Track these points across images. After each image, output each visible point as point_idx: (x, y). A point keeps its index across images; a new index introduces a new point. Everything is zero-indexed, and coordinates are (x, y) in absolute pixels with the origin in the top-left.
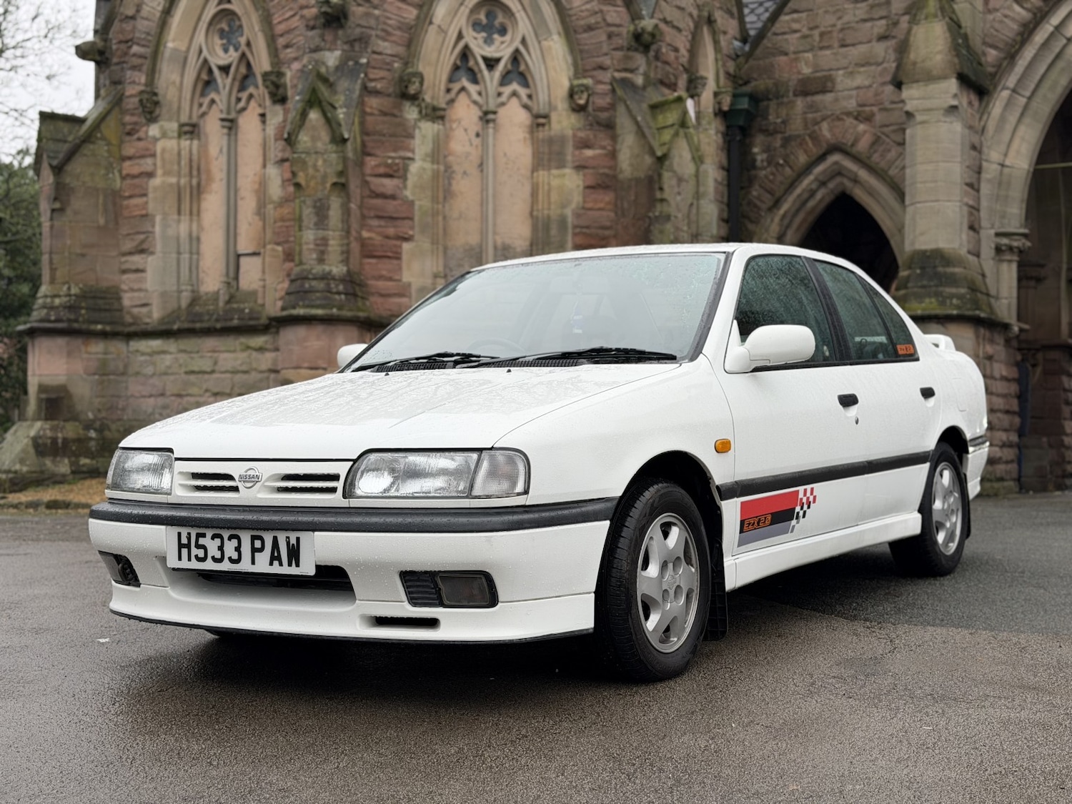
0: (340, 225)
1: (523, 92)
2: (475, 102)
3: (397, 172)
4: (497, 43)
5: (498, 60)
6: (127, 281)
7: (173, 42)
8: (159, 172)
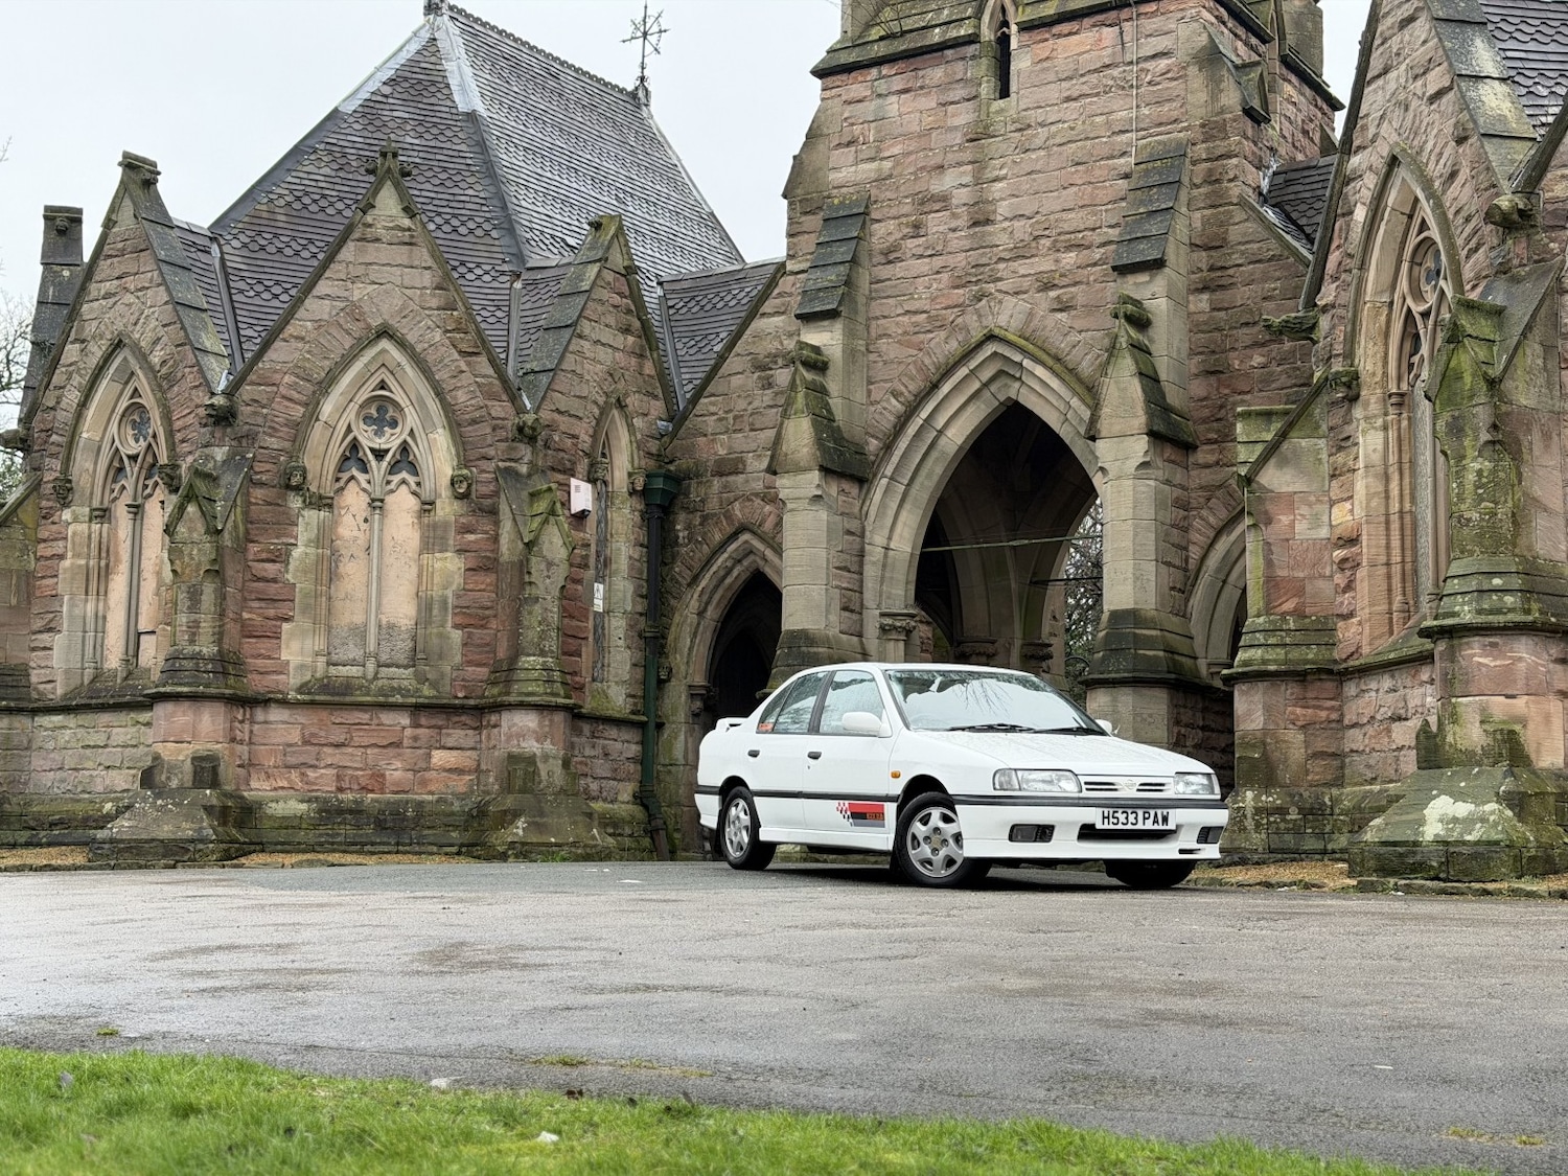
0: (213, 609)
1: (411, 480)
2: (364, 490)
3: (280, 557)
4: (387, 435)
5: (387, 451)
6: (35, 659)
7: (87, 433)
8: (70, 554)
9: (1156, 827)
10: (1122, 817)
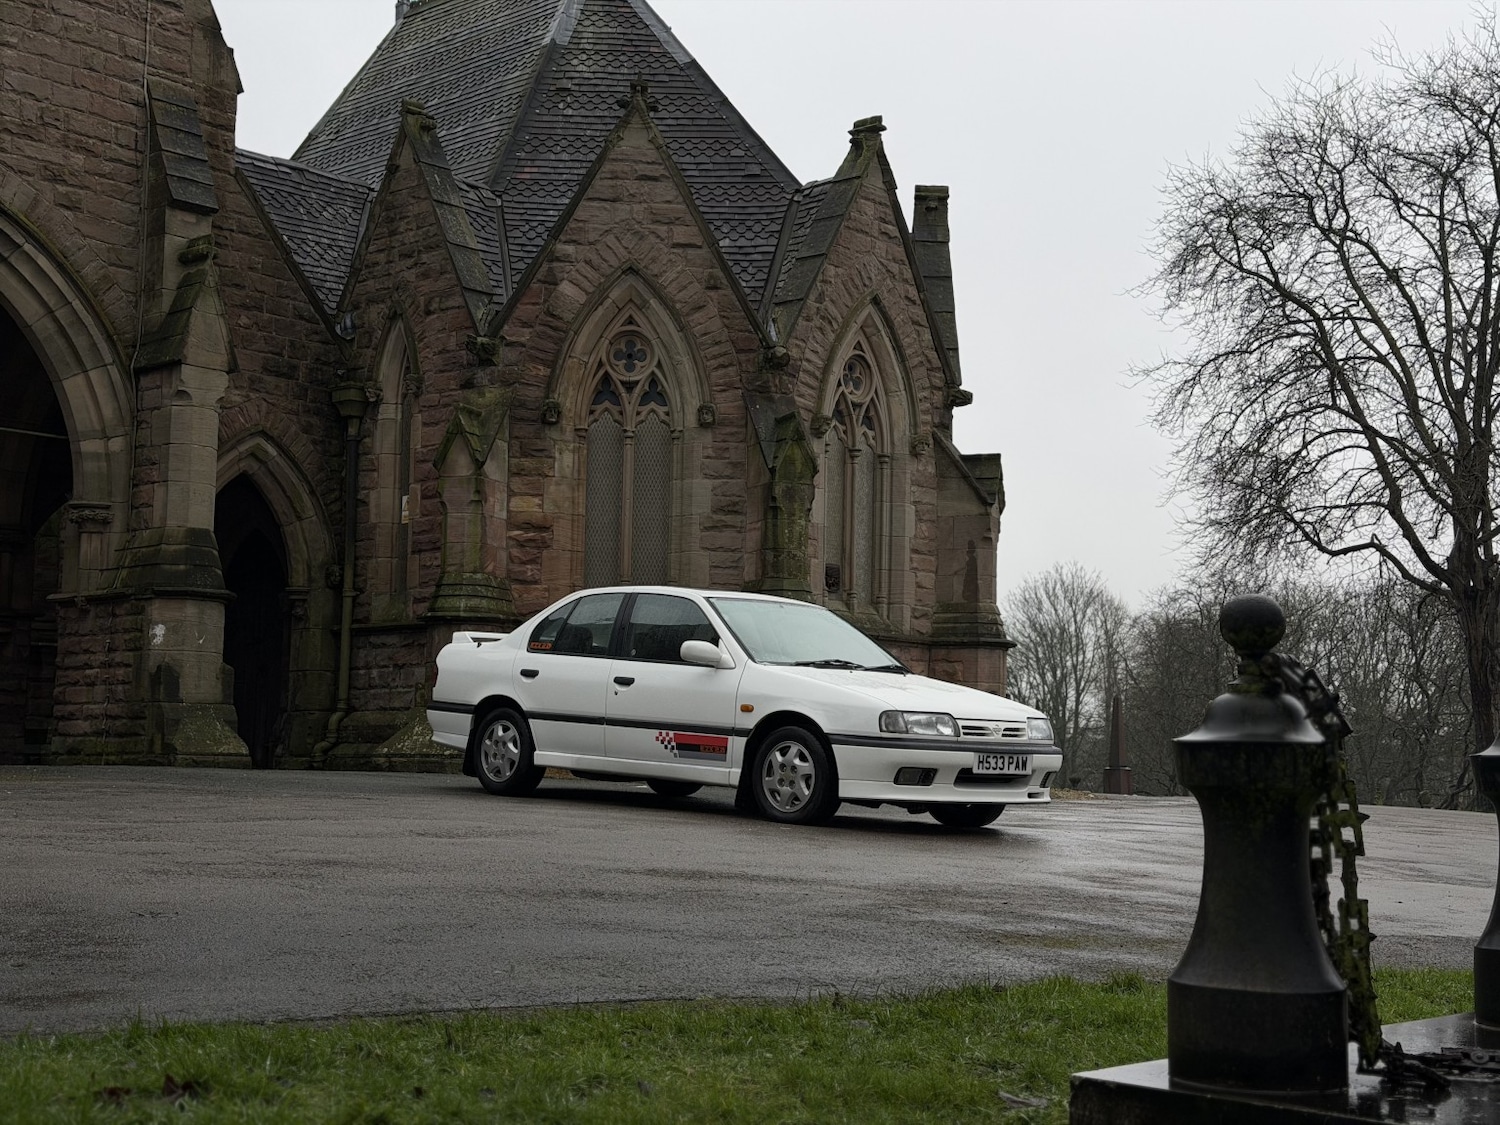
9: (1017, 772)
10: (992, 761)
